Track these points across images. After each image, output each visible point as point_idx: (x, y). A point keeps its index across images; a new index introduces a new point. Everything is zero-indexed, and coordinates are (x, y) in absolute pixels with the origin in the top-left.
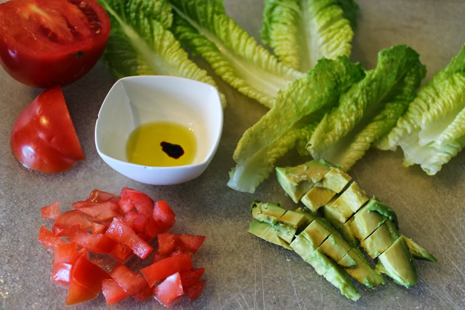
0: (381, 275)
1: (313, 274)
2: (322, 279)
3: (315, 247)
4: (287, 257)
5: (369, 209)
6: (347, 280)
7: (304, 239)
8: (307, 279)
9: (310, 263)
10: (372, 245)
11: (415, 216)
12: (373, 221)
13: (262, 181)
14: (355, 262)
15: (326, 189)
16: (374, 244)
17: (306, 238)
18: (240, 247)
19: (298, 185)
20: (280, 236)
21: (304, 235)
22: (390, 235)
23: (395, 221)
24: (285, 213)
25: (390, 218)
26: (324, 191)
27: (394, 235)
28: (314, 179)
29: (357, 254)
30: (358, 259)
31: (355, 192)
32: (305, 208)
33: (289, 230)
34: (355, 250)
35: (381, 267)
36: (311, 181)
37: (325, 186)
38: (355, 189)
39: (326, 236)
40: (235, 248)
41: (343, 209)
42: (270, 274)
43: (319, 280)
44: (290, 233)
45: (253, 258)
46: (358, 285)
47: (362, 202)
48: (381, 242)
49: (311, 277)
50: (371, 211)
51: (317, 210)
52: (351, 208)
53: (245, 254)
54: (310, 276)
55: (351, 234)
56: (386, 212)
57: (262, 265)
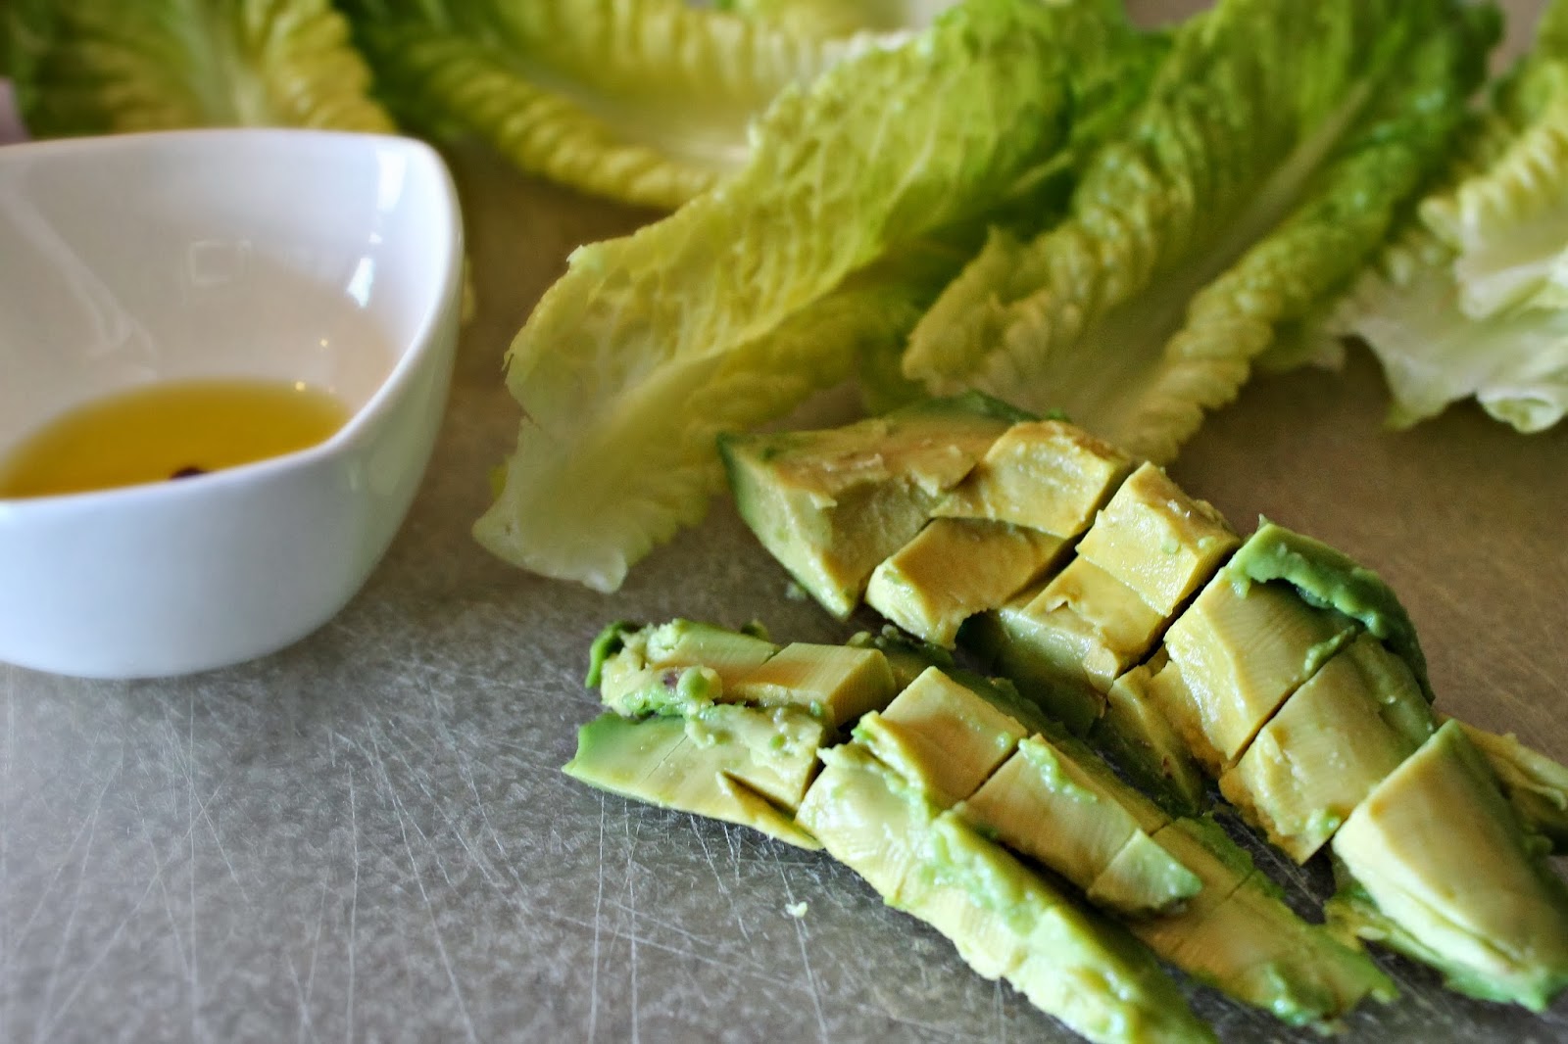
0: (1362, 954)
1: (945, 980)
2: (1006, 1001)
3: (938, 802)
4: (790, 894)
5: (1243, 571)
6: (1149, 986)
7: (872, 768)
8: (915, 1009)
9: (922, 914)
10: (1282, 777)
11: (1511, 647)
12: (1274, 644)
13: (665, 535)
14: (1189, 876)
15: (1000, 528)
16: (1297, 770)
17: (883, 765)
18: (514, 860)
19: (834, 504)
20: (737, 773)
21: (870, 744)
22: (1385, 714)
23: (1398, 642)
24: (769, 658)
25: (1372, 621)
26: (994, 544)
27: (1409, 716)
28: (927, 472)
29: (1207, 847)
30: (1211, 867)
31: (1153, 505)
32: (886, 629)
33: (783, 728)
34: (1192, 826)
35: (1358, 907)
36: (913, 486)
37: (991, 513)
38: (1154, 495)
39: (1003, 742)
40: (485, 865)
41: (1097, 612)
42: (681, 991)
43: (985, 1007)
44: (789, 746)
45: (588, 912)
46: (1230, 1022)
47: (1196, 550)
48: (1335, 755)
49: (937, 991)
50: (1255, 585)
51: (955, 632)
52: (1144, 597)
53: (543, 892)
54: (929, 988)
55: (1159, 741)
56: (1341, 587)
57: (637, 943)
